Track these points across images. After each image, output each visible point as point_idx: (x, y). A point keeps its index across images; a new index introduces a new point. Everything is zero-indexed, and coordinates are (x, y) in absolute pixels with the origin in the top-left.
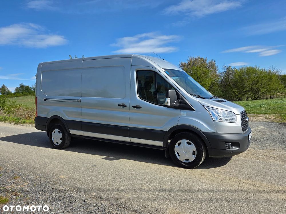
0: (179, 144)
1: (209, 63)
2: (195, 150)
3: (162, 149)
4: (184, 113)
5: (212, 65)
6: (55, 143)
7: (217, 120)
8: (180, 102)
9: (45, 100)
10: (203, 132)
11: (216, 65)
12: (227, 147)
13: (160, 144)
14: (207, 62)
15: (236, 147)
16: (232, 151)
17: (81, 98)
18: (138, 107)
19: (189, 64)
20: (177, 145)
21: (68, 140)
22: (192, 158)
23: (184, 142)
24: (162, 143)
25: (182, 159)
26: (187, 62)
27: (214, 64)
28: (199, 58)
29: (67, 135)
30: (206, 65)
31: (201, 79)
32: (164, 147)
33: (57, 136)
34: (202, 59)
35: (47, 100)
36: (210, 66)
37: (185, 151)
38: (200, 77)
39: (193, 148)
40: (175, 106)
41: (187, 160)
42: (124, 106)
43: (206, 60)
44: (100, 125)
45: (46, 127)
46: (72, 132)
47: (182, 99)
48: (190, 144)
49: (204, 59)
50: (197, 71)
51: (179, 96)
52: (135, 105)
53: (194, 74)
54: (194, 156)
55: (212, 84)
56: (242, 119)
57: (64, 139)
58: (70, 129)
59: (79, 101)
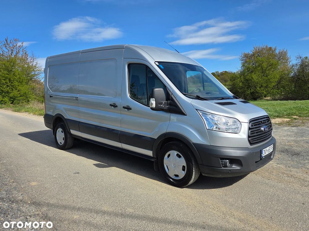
0: (169, 156)
1: (279, 53)
2: (185, 164)
3: (153, 160)
4: (174, 117)
5: (283, 56)
6: (59, 143)
7: (211, 129)
8: (169, 104)
9: (51, 96)
10: (194, 144)
11: (289, 55)
12: (222, 164)
13: (150, 153)
14: (277, 52)
15: (236, 165)
16: (230, 170)
17: (78, 96)
18: (128, 108)
19: (253, 55)
20: (166, 156)
21: (70, 141)
22: (182, 174)
23: (174, 153)
24: (151, 152)
25: (171, 174)
26: (251, 53)
27: (286, 53)
28: (266, 47)
29: (68, 135)
30: (275, 55)
31: (267, 72)
32: (154, 158)
33: (60, 136)
34: (270, 48)
35: (52, 97)
36: (280, 57)
37: (174, 165)
38: (266, 70)
39: (182, 162)
40: (163, 108)
41: (177, 176)
42: (114, 106)
43: (275, 49)
44: (94, 126)
45: (52, 126)
46: (73, 132)
47: (172, 100)
48: (180, 157)
49: (273, 48)
50: (263, 63)
51: (168, 96)
52: (125, 106)
53: (259, 66)
54: (184, 172)
55: (281, 78)
56: (250, 129)
57: (66, 139)
58: (71, 129)
59: (77, 99)
